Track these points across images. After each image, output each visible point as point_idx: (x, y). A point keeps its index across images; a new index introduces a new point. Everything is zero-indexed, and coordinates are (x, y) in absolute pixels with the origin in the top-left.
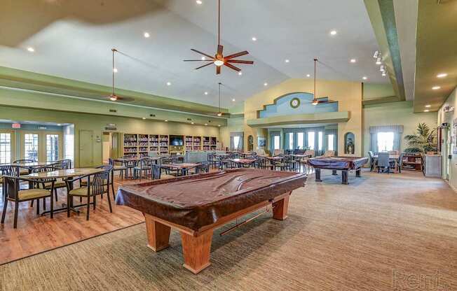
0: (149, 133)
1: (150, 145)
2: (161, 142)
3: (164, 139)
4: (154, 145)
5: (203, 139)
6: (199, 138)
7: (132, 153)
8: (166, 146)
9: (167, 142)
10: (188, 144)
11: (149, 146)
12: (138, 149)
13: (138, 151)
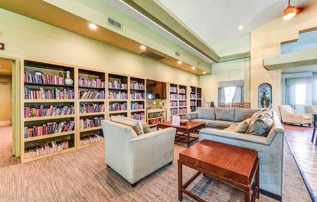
0: (107, 70)
1: (108, 98)
2: (133, 91)
3: (137, 86)
4: (119, 97)
5: (189, 90)
6: (185, 87)
7: (58, 121)
8: (141, 100)
9: (142, 92)
10: (173, 98)
11: (107, 101)
12: (77, 107)
13: (77, 113)
